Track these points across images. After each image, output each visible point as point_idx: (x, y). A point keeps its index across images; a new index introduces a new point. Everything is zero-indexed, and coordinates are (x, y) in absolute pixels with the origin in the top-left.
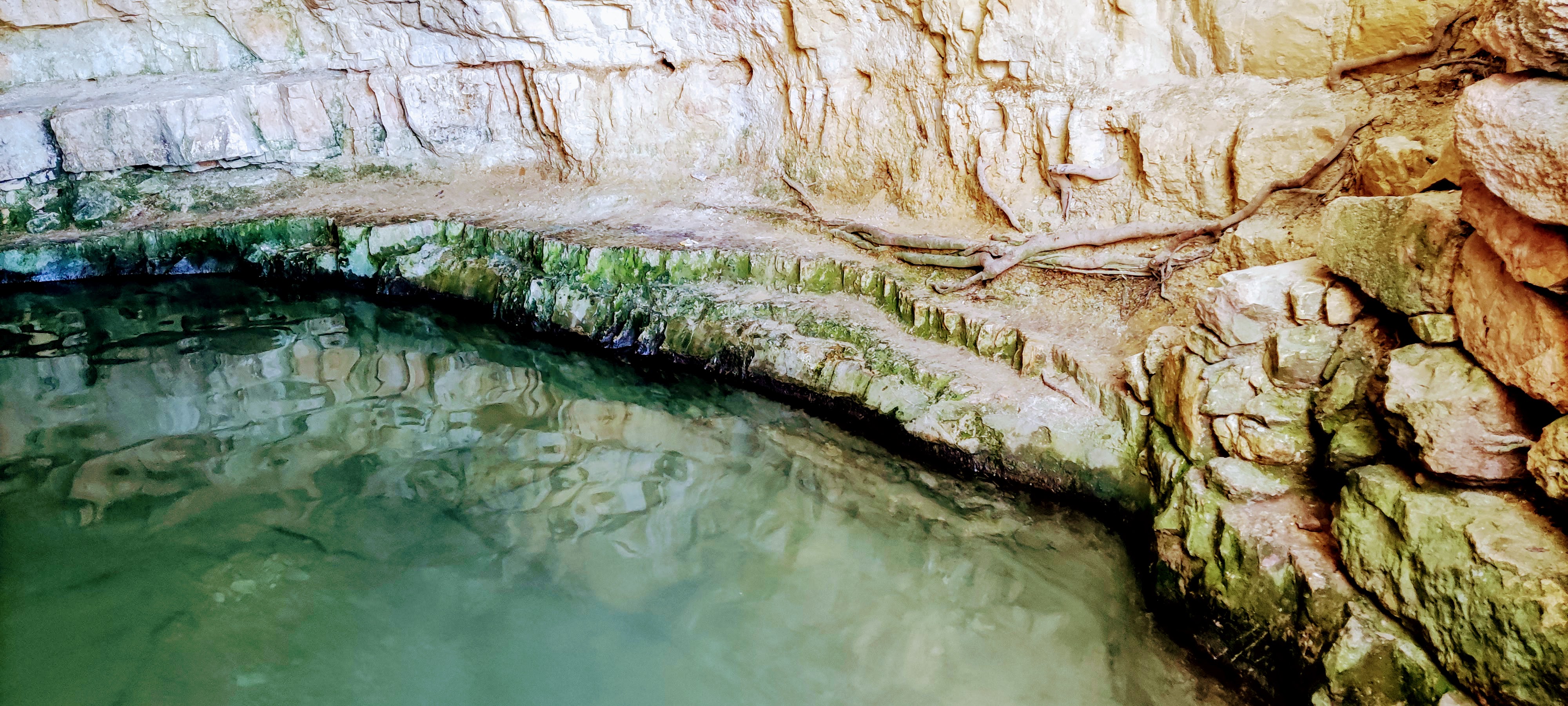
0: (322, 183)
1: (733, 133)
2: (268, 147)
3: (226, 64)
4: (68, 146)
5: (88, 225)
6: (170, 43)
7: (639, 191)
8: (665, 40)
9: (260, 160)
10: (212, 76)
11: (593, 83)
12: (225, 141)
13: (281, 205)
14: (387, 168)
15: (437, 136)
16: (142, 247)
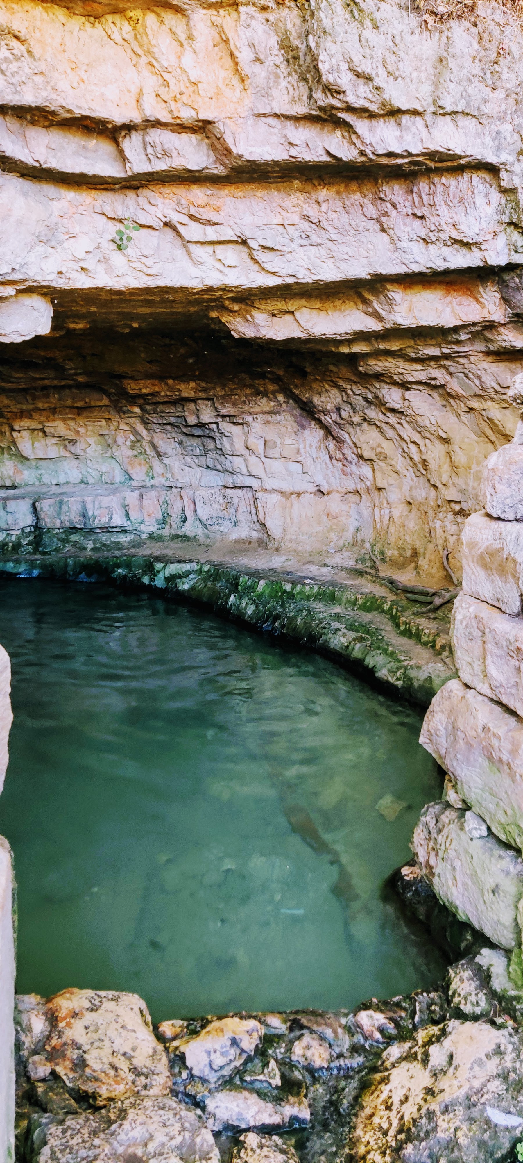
0: (154, 542)
1: (352, 529)
2: (131, 522)
3: (118, 481)
4: (42, 515)
5: (44, 553)
6: (94, 469)
7: (298, 556)
8: (320, 479)
9: (127, 528)
10: (111, 486)
11: (283, 499)
12: (111, 518)
13: (133, 551)
14: (185, 536)
15: (210, 522)
16: (66, 565)
